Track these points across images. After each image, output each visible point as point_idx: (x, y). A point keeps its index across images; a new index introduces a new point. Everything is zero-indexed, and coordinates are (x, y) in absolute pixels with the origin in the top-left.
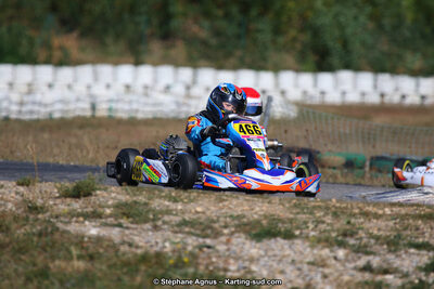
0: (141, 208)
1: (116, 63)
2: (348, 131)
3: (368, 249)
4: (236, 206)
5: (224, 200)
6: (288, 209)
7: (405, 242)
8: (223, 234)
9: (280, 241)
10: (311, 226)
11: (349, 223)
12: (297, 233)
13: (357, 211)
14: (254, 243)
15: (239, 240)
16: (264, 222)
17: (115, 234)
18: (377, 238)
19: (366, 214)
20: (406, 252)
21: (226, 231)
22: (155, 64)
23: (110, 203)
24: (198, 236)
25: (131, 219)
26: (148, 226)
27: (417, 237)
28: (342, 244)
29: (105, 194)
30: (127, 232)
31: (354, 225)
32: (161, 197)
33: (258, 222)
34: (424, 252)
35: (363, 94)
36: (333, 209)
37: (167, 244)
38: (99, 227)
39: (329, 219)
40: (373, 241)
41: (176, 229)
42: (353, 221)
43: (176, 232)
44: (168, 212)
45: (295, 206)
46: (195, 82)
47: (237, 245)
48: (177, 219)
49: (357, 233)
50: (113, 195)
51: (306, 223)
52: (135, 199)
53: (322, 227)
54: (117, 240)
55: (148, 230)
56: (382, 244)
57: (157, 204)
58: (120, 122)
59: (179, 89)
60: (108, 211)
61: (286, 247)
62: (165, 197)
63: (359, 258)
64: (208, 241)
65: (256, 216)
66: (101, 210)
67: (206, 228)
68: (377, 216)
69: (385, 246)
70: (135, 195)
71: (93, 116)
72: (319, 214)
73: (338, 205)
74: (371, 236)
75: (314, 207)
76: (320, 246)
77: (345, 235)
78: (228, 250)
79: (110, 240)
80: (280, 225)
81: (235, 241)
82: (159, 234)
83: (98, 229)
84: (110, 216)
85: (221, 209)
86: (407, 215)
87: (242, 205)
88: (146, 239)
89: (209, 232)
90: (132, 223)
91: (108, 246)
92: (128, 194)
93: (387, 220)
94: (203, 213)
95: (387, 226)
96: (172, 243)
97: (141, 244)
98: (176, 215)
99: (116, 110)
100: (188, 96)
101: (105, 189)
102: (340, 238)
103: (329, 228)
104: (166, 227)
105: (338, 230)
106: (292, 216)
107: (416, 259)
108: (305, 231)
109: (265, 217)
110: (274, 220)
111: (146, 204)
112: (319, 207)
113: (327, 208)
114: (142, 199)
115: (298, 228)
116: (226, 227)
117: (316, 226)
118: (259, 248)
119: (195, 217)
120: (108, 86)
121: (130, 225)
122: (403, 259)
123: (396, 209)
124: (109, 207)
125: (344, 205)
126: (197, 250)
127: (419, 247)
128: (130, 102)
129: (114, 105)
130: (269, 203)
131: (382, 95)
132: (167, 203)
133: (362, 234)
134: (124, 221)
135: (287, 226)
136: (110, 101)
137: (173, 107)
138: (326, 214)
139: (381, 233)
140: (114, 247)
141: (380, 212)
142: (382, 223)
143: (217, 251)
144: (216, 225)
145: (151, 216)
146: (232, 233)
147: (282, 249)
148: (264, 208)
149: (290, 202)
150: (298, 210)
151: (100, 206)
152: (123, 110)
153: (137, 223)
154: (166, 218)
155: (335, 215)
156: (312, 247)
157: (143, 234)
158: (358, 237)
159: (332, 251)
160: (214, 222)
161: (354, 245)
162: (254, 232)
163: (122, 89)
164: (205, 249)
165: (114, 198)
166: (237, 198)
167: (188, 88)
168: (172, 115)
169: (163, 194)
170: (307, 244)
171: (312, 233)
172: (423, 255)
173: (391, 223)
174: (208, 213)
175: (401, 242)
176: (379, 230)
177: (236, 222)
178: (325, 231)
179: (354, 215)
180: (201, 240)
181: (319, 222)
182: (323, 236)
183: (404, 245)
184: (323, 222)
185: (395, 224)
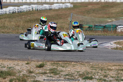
0: (55, 70)
4: (78, 68)
5: (74, 66)
6: (90, 68)
11: (105, 72)
12: (93, 77)
13: (106, 68)
19: (109, 70)
23: (48, 69)
25: (53, 74)
29: (46, 66)
36: (100, 68)
39: (100, 72)
44: (62, 71)
49: (107, 76)
50: (49, 66)
51: (95, 73)
57: (59, 68)
66: (46, 71)
67: (72, 76)
70: (53, 66)
71: (32, 10)
73: (101, 66)
74: (111, 77)
84: (49, 73)
85: (74, 69)
94: (70, 70)
95: (114, 73)
98: (64, 72)
102: (104, 78)
104: (62, 76)
105: (103, 75)
106: (91, 71)
108: (95, 76)
114: (55, 67)
115: (93, 75)
116: (76, 76)
117: (97, 74)
121: (54, 76)
123: (115, 67)
125: (103, 66)
128: (40, 7)
129: (36, 8)
132: (61, 68)
133: (109, 76)
135: (91, 74)
138: (99, 70)
139: (113, 75)
141: (112, 68)
144: (74, 75)
145: (58, 73)
146: (78, 78)
148: (84, 68)
154: (62, 73)
155: (102, 70)
162: (83, 77)
169: (60, 65)
171: (97, 77)
173: (115, 72)
175: (119, 79)
177: (78, 74)
185: (116, 72)
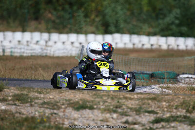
0: (25, 97)
1: (14, 31)
2: (118, 61)
3: (127, 114)
4: (68, 95)
5: (62, 93)
6: (91, 96)
7: (143, 110)
8: (62, 108)
9: (88, 110)
10: (101, 103)
11: (118, 102)
12: (95, 107)
13: (122, 97)
14: (76, 112)
15: (69, 110)
16: (81, 102)
17: (13, 108)
18: (131, 109)
19: (126, 98)
20: (144, 115)
21: (63, 107)
22: (31, 31)
23: (11, 94)
24: (50, 109)
25: (20, 102)
26: (28, 105)
27: (149, 108)
28: (115, 112)
29: (8, 90)
30: (18, 107)
31: (120, 103)
32: (34, 92)
33: (78, 102)
34: (152, 115)
35: (125, 44)
36: (111, 96)
37: (37, 113)
38: (6, 105)
39: (109, 100)
40: (129, 110)
41: (41, 106)
42: (120, 101)
43: (40, 107)
44: (37, 98)
45: (95, 95)
46: (49, 39)
47: (68, 113)
48: (41, 101)
49: (122, 107)
50: (12, 91)
51: (99, 102)
52: (22, 92)
53: (107, 104)
54: (14, 111)
55: (28, 106)
56: (133, 111)
57: (32, 95)
58: (16, 58)
59: (42, 43)
60: (10, 98)
61: (90, 113)
62: (36, 92)
63: (123, 118)
64: (55, 111)
65: (77, 100)
66: (7, 98)
67: (54, 105)
68: (131, 99)
69: (134, 112)
70: (22, 91)
71: (4, 55)
72: (105, 98)
73: (113, 94)
74: (128, 108)
75: (103, 95)
76: (105, 113)
77: (117, 107)
78: (64, 115)
79: (11, 111)
80: (88, 103)
81: (67, 111)
82: (33, 108)
83: (5, 106)
84: (11, 100)
85: (61, 96)
86: (144, 98)
87: (70, 94)
88: (27, 111)
89: (55, 107)
90: (21, 103)
91: (10, 114)
92: (19, 90)
93: (135, 100)
94: (53, 98)
95: (135, 103)
96: (39, 112)
97: (25, 113)
98: (41, 99)
99: (14, 52)
100: (46, 46)
101: (9, 88)
102: (114, 109)
103: (109, 104)
104: (36, 105)
105: (113, 105)
106: (92, 99)
107: (148, 118)
108: (99, 106)
109: (81, 100)
110: (85, 101)
111: (27, 95)
112: (105, 95)
113: (109, 96)
114: (25, 92)
115: (96, 105)
116: (63, 104)
117: (104, 104)
118: (78, 114)
119: (49, 100)
120: (10, 42)
121: (20, 104)
122: (142, 118)
123: (139, 96)
124: (10, 96)
125: (116, 94)
126: (50, 115)
127: (150, 112)
128: (21, 49)
129: (13, 50)
130: (83, 93)
131: (134, 44)
132: (36, 94)
133: (124, 107)
134: (17, 103)
135: (91, 104)
136: (12, 48)
137: (40, 50)
138: (108, 98)
139: (133, 106)
140: (13, 114)
141: (132, 97)
142: (133, 102)
143: (59, 116)
144: (59, 104)
145: (29, 100)
146: (66, 108)
147: (89, 114)
148: (81, 96)
149: (92, 93)
150: (96, 97)
151: (6, 96)
152: (17, 52)
153: (23, 103)
154: (36, 101)
155: (112, 98)
156: (102, 113)
157: (26, 108)
158: (122, 108)
159: (111, 115)
160: (58, 102)
161: (120, 112)
162: (76, 107)
163: (17, 43)
164: (54, 115)
165: (13, 92)
166: (68, 91)
167: (46, 42)
168: (39, 54)
169: (35, 90)
170: (100, 111)
171: (102, 107)
172: (151, 116)
173: (137, 102)
174: (55, 98)
175: (142, 110)
176: (132, 105)
177: (68, 102)
178: (108, 106)
179: (121, 99)
180: (52, 111)
181: (105, 102)
182: (107, 108)
183: (143, 112)
184: (107, 102)
185: (139, 102)
